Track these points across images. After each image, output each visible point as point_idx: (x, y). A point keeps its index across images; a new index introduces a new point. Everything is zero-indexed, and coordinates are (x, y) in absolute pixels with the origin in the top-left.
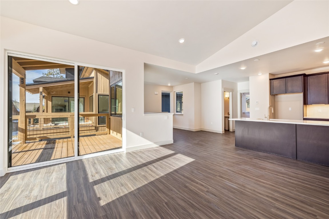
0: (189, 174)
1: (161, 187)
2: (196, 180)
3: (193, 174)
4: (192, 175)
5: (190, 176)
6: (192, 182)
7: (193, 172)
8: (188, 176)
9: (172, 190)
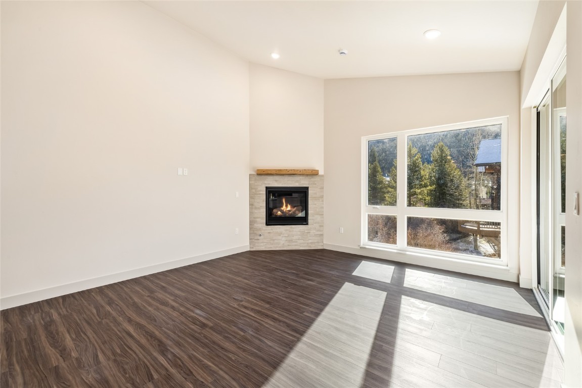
0: (265, 324)
1: (301, 299)
2: (253, 315)
3: (256, 324)
4: (259, 323)
5: (262, 319)
6: (260, 310)
7: (257, 330)
8: (267, 320)
9: (286, 298)
